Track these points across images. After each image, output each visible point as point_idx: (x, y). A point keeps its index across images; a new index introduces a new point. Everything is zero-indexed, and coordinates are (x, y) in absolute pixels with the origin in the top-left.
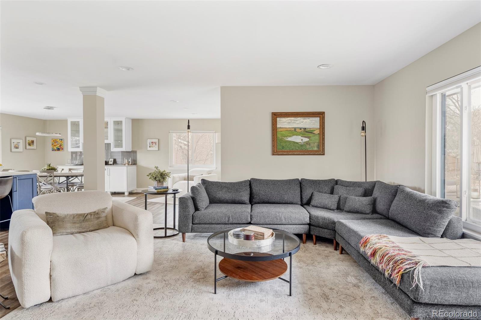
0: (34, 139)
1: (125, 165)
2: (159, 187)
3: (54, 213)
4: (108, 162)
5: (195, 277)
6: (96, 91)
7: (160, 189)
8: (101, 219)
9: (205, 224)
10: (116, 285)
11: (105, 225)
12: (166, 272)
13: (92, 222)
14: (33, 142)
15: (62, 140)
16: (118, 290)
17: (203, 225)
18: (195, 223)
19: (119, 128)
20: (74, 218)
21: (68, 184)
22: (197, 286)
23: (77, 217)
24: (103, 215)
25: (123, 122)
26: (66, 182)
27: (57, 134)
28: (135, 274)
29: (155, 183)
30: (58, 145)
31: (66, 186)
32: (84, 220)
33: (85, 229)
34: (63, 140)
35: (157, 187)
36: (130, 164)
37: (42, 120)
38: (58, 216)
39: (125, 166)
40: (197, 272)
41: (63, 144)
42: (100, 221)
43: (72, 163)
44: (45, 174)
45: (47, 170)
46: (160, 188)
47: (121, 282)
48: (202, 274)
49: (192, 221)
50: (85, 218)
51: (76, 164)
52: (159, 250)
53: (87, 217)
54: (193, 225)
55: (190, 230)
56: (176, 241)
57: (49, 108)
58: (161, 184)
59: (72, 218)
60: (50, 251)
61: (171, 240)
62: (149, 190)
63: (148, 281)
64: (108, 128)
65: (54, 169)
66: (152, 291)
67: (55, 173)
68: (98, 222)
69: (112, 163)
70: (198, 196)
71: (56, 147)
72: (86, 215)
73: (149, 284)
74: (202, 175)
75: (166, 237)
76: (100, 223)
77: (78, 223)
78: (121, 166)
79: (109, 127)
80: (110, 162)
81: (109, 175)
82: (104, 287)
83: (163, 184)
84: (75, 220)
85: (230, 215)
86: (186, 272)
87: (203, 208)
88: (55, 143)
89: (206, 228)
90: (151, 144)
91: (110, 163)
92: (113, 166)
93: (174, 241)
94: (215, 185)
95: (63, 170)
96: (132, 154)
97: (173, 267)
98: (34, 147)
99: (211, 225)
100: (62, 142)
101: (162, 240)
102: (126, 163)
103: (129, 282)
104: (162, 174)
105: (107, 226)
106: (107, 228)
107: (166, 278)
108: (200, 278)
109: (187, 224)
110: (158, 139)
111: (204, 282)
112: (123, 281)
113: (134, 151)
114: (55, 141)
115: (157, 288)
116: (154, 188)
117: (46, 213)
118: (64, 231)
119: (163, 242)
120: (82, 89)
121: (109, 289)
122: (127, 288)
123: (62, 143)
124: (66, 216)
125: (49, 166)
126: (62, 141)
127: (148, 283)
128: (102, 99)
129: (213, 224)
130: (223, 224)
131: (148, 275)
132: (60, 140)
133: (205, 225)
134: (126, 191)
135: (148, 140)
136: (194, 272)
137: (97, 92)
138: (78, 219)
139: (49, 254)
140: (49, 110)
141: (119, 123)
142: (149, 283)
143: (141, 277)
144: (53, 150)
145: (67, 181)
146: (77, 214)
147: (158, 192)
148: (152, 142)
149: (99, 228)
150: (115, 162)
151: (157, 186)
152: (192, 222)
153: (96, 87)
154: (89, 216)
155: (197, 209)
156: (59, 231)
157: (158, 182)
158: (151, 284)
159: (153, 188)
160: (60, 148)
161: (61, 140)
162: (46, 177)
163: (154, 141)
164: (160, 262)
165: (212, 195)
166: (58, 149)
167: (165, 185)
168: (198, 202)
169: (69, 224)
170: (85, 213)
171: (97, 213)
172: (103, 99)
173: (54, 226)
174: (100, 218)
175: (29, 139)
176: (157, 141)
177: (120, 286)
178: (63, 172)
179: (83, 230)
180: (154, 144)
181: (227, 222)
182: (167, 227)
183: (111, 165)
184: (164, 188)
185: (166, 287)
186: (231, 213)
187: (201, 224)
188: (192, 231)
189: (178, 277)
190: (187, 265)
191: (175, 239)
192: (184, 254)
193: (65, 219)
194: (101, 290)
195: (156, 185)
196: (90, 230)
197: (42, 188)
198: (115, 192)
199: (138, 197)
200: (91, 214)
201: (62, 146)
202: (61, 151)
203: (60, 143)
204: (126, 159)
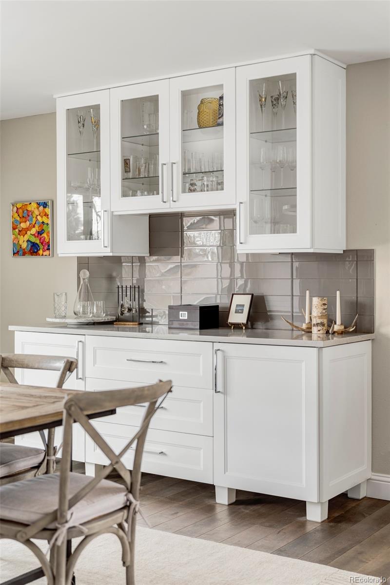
1: (309, 331)
15: (45, 205)
19: (281, 153)
30: (34, 231)
34: (50, 204)
36: (337, 328)
39: (305, 341)
41: (50, 222)
51: (90, 318)
69: (241, 318)
71: (26, 238)
79: (226, 119)
80: (236, 312)
81: (225, 393)
88: (24, 218)
91: (235, 318)
92: (249, 335)
96: (349, 268)
100: (46, 215)
102: (314, 322)
113: (357, 251)
114: (22, 212)
123: (45, 219)
126: (48, 210)
132: (39, 204)
134: (315, 500)
144: (18, 253)
160: (38, 242)
161: (41, 208)
166: (34, 249)
183: (237, 326)
201: (47, 234)
202: (42, 255)
203: (39, 217)
204: (315, 300)
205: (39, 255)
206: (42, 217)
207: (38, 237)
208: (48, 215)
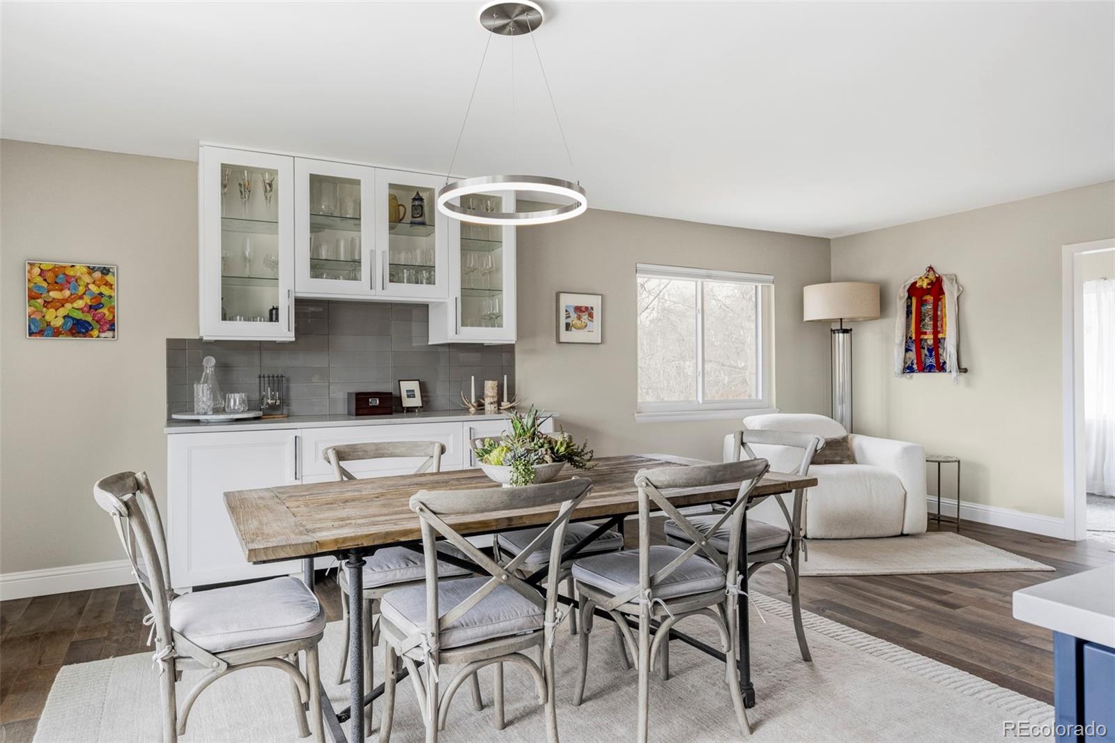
4: (396, 398)
15: (105, 271)
30: (80, 304)
34: (114, 270)
41: (114, 295)
43: (216, 411)
69: (418, 403)
71: (62, 312)
80: (409, 397)
88: (56, 286)
90: (573, 315)
100: (108, 285)
110: (603, 297)
114: (53, 277)
123: (104, 290)
126: (109, 278)
132: (91, 270)
135: (565, 296)
144: (41, 331)
148: (578, 309)
160: (89, 319)
161: (97, 275)
163: (585, 301)
176: (594, 302)
180: (585, 317)
201: (108, 310)
202: (98, 337)
203: (92, 287)
205: (92, 337)
206: (99, 287)
207: (88, 312)
208: (111, 285)
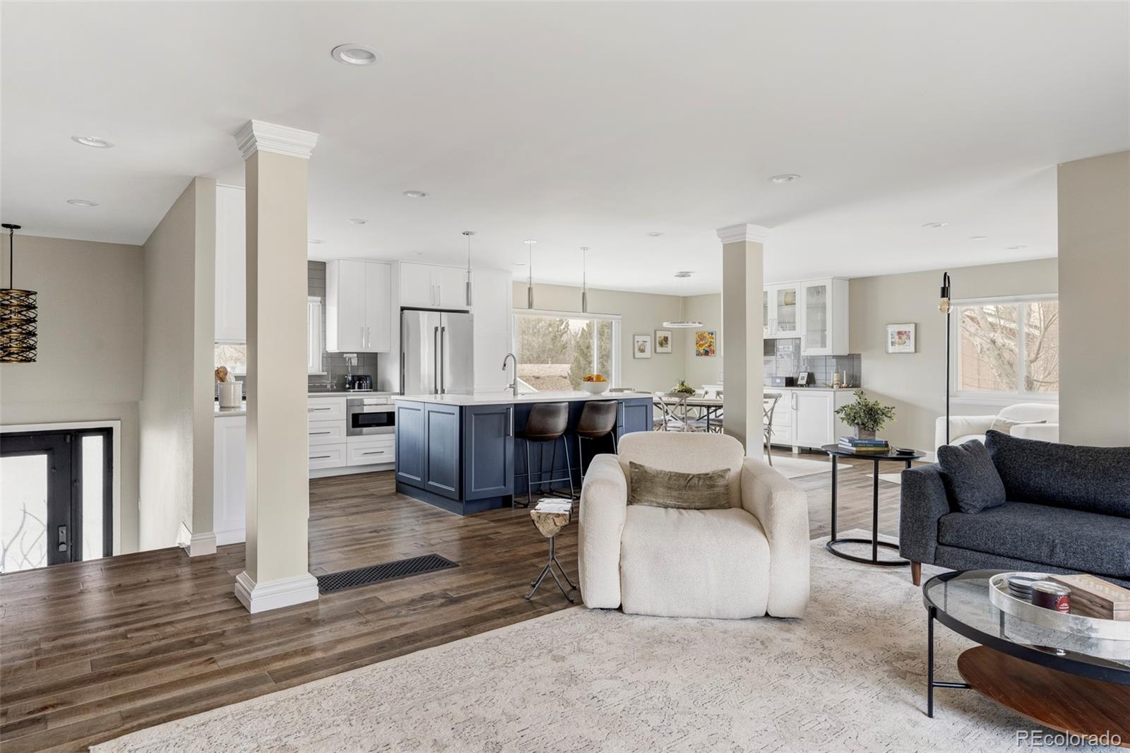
0: (668, 334)
1: (832, 387)
2: (864, 442)
3: (640, 466)
4: (797, 380)
5: (898, 665)
6: (745, 233)
7: (866, 446)
8: (716, 490)
9: (977, 551)
10: (726, 621)
11: (722, 503)
12: (835, 633)
13: (699, 493)
14: (666, 339)
15: (712, 334)
16: (725, 632)
17: (969, 553)
18: (944, 541)
19: (820, 301)
20: (670, 479)
21: (710, 422)
22: (892, 685)
23: (675, 478)
24: (721, 482)
25: (827, 287)
26: (706, 418)
27: (695, 323)
28: (767, 615)
29: (853, 431)
30: (706, 345)
31: (706, 425)
32: (686, 486)
33: (686, 502)
34: (715, 333)
35: (859, 440)
36: (843, 385)
37: (678, 297)
38: (646, 472)
39: (832, 389)
40: (910, 658)
41: (713, 342)
42: (714, 494)
44: (676, 400)
45: (679, 391)
46: (865, 444)
47: (737, 620)
48: (922, 665)
49: (938, 537)
50: (688, 482)
52: (845, 585)
53: (692, 483)
54: (939, 547)
55: (932, 556)
56: (897, 578)
57: (683, 275)
58: (869, 435)
59: (667, 478)
60: (620, 525)
61: (885, 572)
62: (839, 446)
63: (788, 636)
64: (795, 304)
65: (689, 392)
66: (786, 656)
67: (691, 399)
68: (710, 494)
69: (804, 382)
70: (957, 474)
71: (703, 348)
72: (691, 477)
73: (787, 643)
74: (1045, 422)
75: (874, 562)
76: (713, 496)
77: (676, 490)
78: (824, 389)
79: (797, 301)
80: (801, 379)
81: (797, 409)
82: (705, 618)
83: (874, 435)
84: (671, 482)
85: (1057, 541)
86: (882, 649)
87: (974, 507)
88: (702, 340)
89: (978, 562)
90: (897, 337)
91: (800, 382)
92: (807, 388)
93: (891, 576)
94: (1028, 451)
95: (706, 393)
96: (850, 362)
97: (855, 629)
98: (668, 348)
99: (994, 557)
101: (863, 567)
102: (835, 383)
103: (752, 625)
104: (872, 410)
105: (727, 505)
106: (726, 509)
107: (827, 644)
108: (910, 672)
109: (924, 541)
110: (916, 324)
111: (916, 683)
112: (742, 619)
113: (853, 355)
114: (701, 337)
115: (799, 654)
116: (851, 441)
117: (631, 463)
118: (654, 499)
119: (862, 571)
120: (721, 232)
121: (712, 624)
122: (743, 635)
123: (712, 340)
124: (659, 473)
125: (683, 384)
126: (712, 336)
127: (786, 639)
128: (759, 247)
129: (999, 555)
130: (1032, 562)
131: (794, 626)
132: (709, 333)
133: (975, 553)
135: (890, 326)
136: (903, 654)
137: (747, 235)
138: (676, 482)
139: (619, 530)
140: (683, 278)
141: (819, 292)
142: (788, 640)
143: (777, 624)
144: (698, 354)
145: (708, 417)
146: (676, 473)
147: (859, 451)
148: (899, 333)
149: (712, 506)
150: (811, 381)
151: (857, 438)
152: (935, 538)
153: (744, 225)
154: (696, 480)
155: (955, 506)
156: (646, 498)
157: (860, 430)
158: (791, 644)
159: (847, 441)
160: (708, 350)
161: (710, 335)
162: (674, 404)
163: (903, 328)
164: (834, 609)
165: (1016, 478)
166: (707, 353)
167: (879, 437)
168: (957, 490)
169: (661, 489)
170: (690, 473)
171: (710, 477)
172: (761, 245)
173: (640, 487)
174: (714, 487)
175: (661, 334)
176: (911, 328)
177: (732, 626)
178: (707, 397)
179: (684, 505)
180: (904, 337)
181: (1044, 559)
182: (879, 539)
183: (802, 386)
184: (875, 445)
185: (820, 660)
186: (1061, 536)
187: (962, 548)
188: (937, 562)
189: (856, 650)
190: (892, 635)
191: (897, 572)
192: (900, 610)
193: (656, 479)
194: (698, 620)
195: (856, 435)
196: (696, 507)
197: (669, 425)
198: (810, 448)
199: (857, 465)
200: (699, 476)
203: (708, 339)
204: (835, 374)
205: (709, 355)
207: (708, 347)
